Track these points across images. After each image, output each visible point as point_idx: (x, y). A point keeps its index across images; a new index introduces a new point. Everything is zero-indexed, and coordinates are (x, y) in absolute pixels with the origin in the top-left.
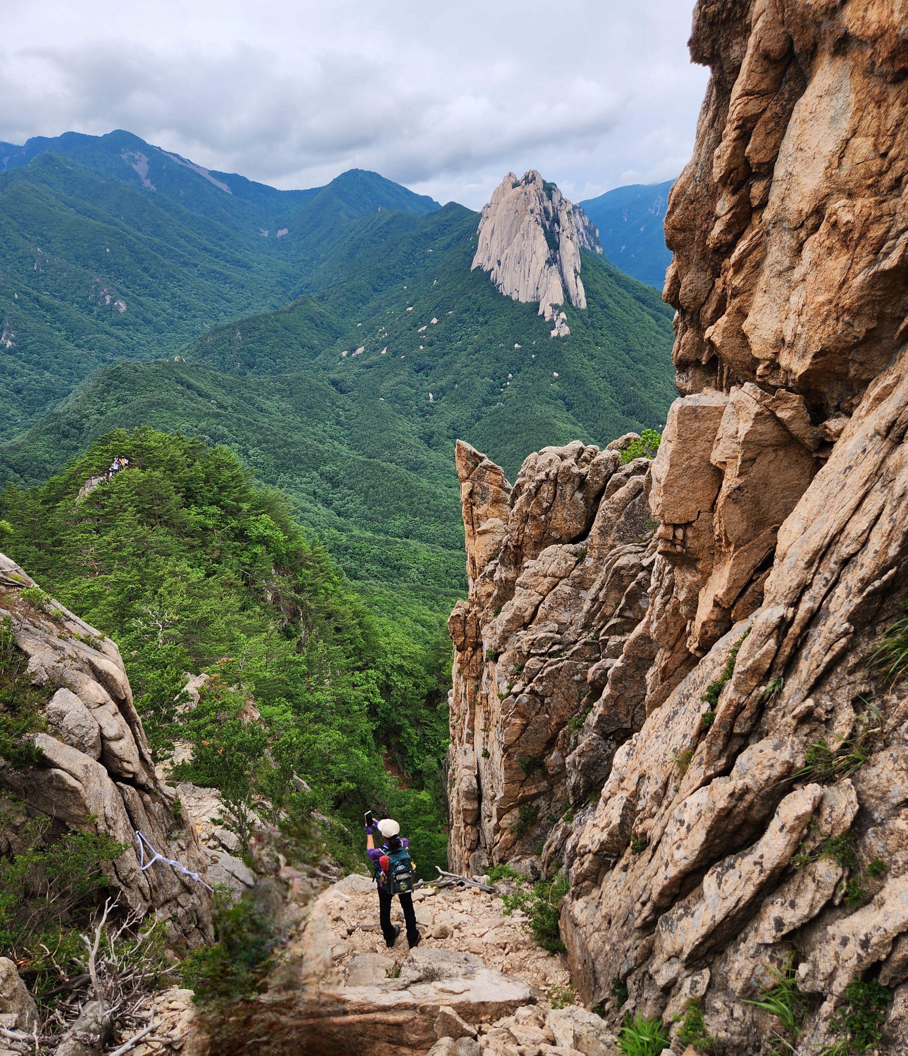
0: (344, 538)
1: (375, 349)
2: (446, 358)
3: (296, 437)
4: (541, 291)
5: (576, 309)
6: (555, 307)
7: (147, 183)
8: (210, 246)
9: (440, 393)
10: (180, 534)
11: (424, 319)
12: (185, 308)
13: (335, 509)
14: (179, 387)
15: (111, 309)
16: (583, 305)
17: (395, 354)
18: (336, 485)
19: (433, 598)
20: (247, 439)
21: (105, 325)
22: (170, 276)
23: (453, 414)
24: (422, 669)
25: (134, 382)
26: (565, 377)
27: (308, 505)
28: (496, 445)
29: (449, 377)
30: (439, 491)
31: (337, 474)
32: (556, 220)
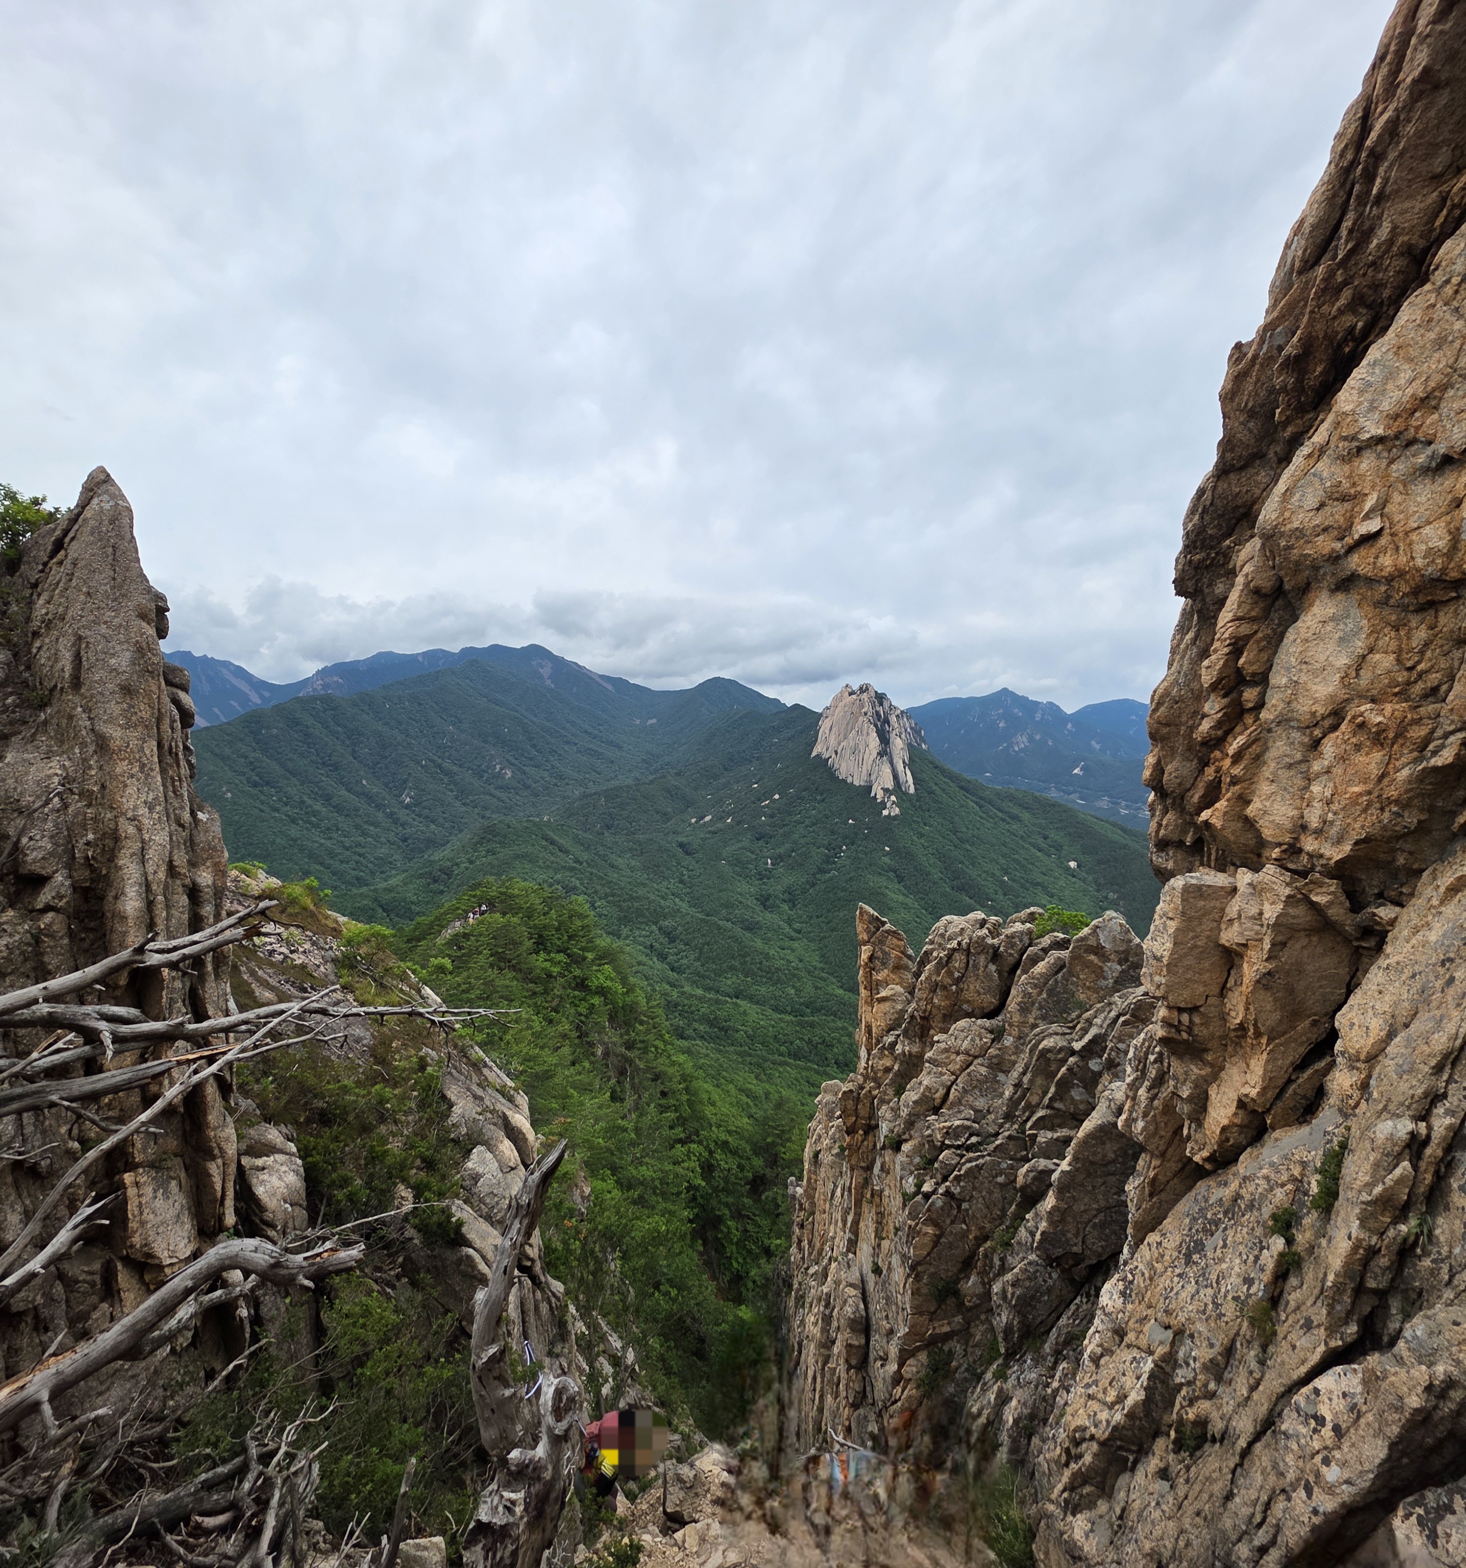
0: (675, 994)
1: (722, 818)
2: (786, 829)
3: (641, 891)
4: (873, 777)
5: (906, 793)
6: (886, 790)
7: (548, 682)
8: (590, 730)
9: (778, 859)
10: (526, 980)
11: (768, 795)
12: (561, 777)
13: (669, 964)
14: (544, 843)
15: (499, 776)
16: (912, 790)
17: (739, 823)
18: (672, 940)
19: (759, 1066)
20: (596, 892)
21: (491, 788)
22: (553, 752)
23: (789, 880)
24: (748, 1148)
25: (505, 836)
26: (895, 851)
27: (643, 958)
28: (829, 911)
29: (788, 846)
30: (772, 952)
31: (675, 929)
32: (887, 721)
